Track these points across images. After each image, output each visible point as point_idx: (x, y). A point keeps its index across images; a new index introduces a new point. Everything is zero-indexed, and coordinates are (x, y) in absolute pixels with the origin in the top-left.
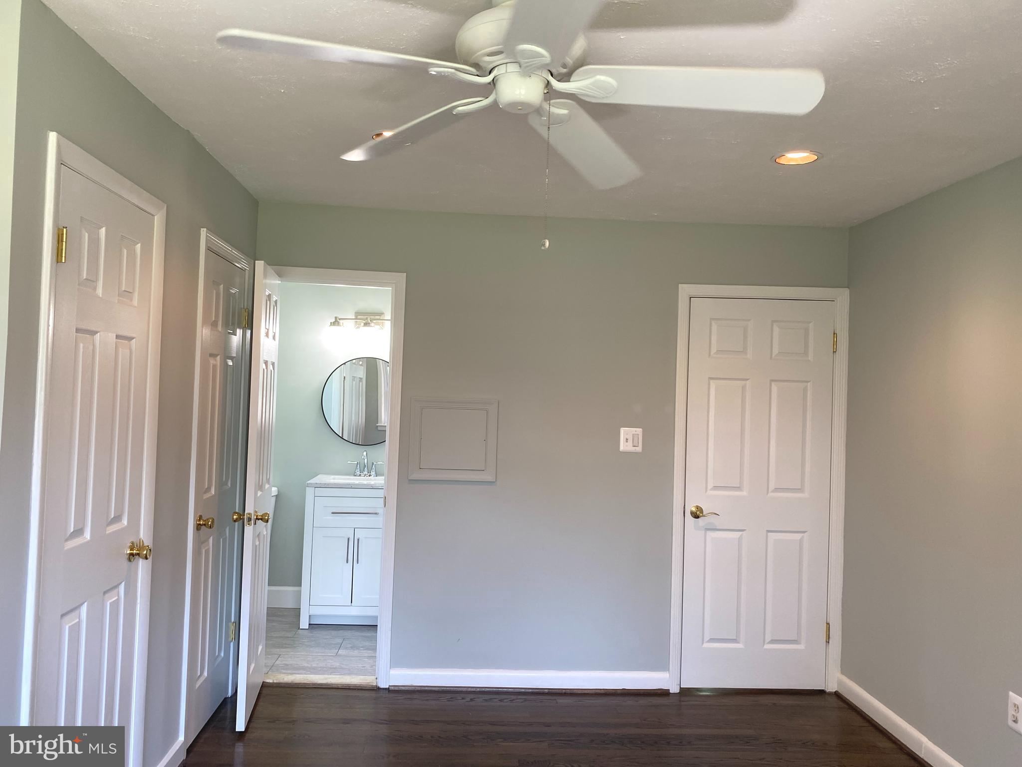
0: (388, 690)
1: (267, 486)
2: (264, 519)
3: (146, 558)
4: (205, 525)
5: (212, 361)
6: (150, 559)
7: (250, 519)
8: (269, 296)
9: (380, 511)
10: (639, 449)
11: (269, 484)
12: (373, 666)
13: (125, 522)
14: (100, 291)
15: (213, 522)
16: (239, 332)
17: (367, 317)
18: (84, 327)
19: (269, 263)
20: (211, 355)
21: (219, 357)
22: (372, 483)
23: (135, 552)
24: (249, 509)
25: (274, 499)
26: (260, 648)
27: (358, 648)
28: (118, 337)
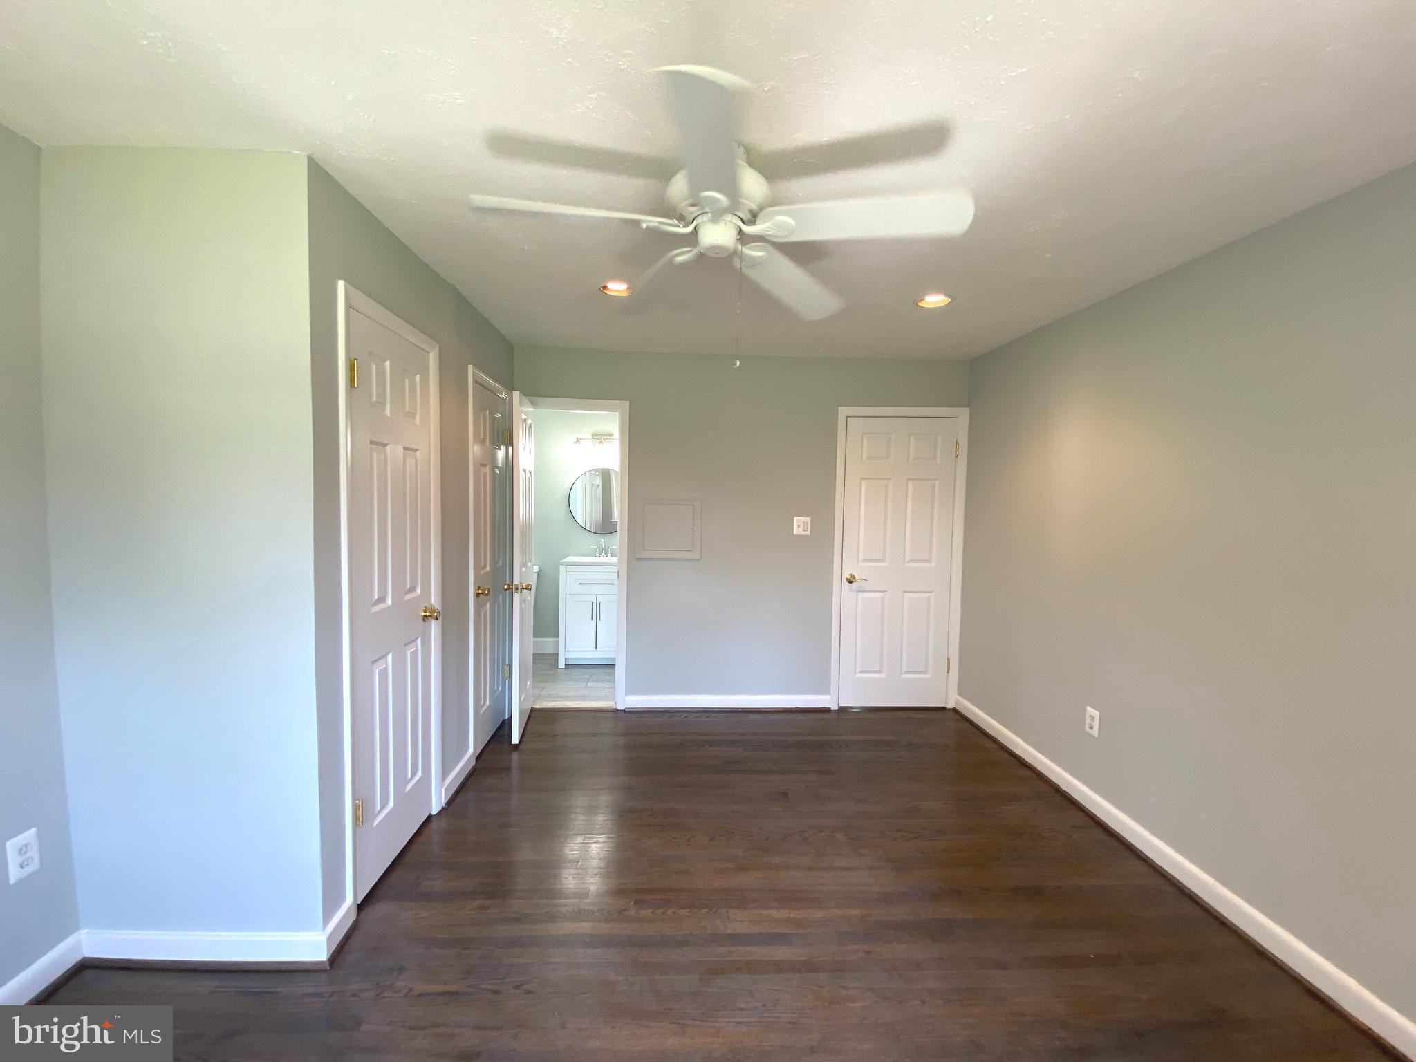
0: (624, 711)
1: (529, 564)
2: (528, 588)
3: (437, 619)
4: (482, 593)
5: (482, 469)
6: (440, 619)
7: (517, 589)
8: (525, 420)
9: (616, 582)
10: (808, 533)
11: (531, 562)
12: (613, 693)
13: (419, 591)
14: (388, 412)
15: (488, 591)
16: (503, 448)
17: (600, 437)
18: (376, 440)
19: (525, 393)
20: (481, 465)
21: (488, 467)
22: (608, 562)
23: (427, 614)
24: (516, 581)
25: (536, 575)
26: (528, 683)
27: (602, 681)
28: (405, 449)
